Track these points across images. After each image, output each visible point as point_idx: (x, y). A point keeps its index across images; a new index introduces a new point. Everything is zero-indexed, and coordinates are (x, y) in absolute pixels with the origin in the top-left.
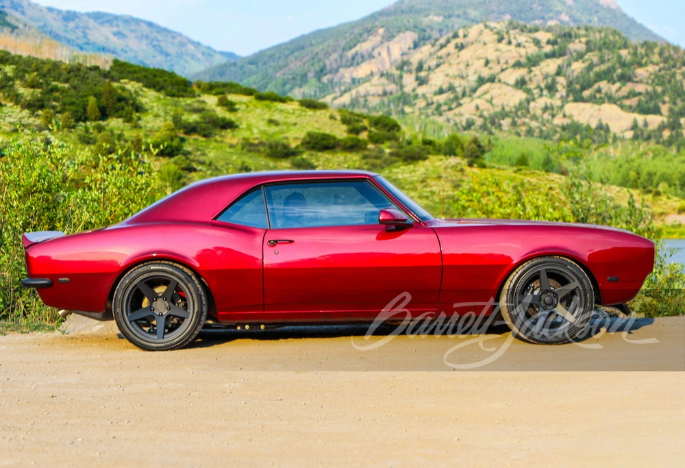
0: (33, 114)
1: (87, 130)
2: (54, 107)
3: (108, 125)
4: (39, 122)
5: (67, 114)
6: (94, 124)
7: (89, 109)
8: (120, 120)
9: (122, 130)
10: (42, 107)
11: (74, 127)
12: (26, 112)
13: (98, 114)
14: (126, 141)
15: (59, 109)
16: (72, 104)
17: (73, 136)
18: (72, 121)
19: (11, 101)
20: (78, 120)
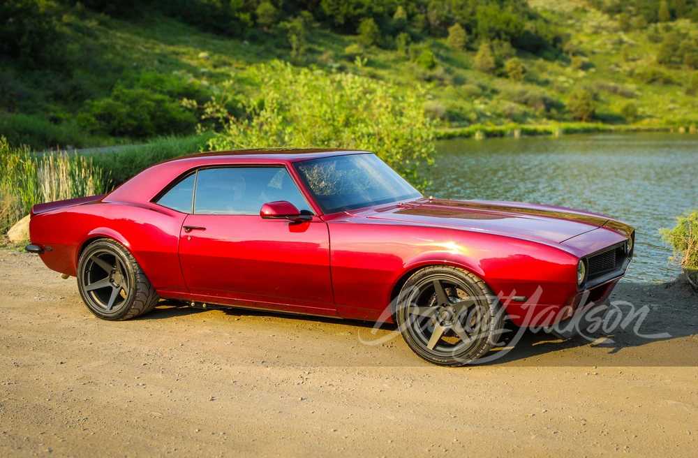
0: (611, 18)
1: (656, 31)
2: (630, 12)
3: (676, 25)
4: (615, 24)
5: (640, 17)
6: (664, 24)
7: (660, 12)
8: (688, 21)
9: (689, 30)
10: (619, 12)
11: (646, 28)
12: (606, 17)
13: (668, 16)
14: (690, 39)
15: (634, 13)
16: (646, 8)
17: (644, 36)
18: (645, 24)
19: (594, 7)
20: (650, 21)
